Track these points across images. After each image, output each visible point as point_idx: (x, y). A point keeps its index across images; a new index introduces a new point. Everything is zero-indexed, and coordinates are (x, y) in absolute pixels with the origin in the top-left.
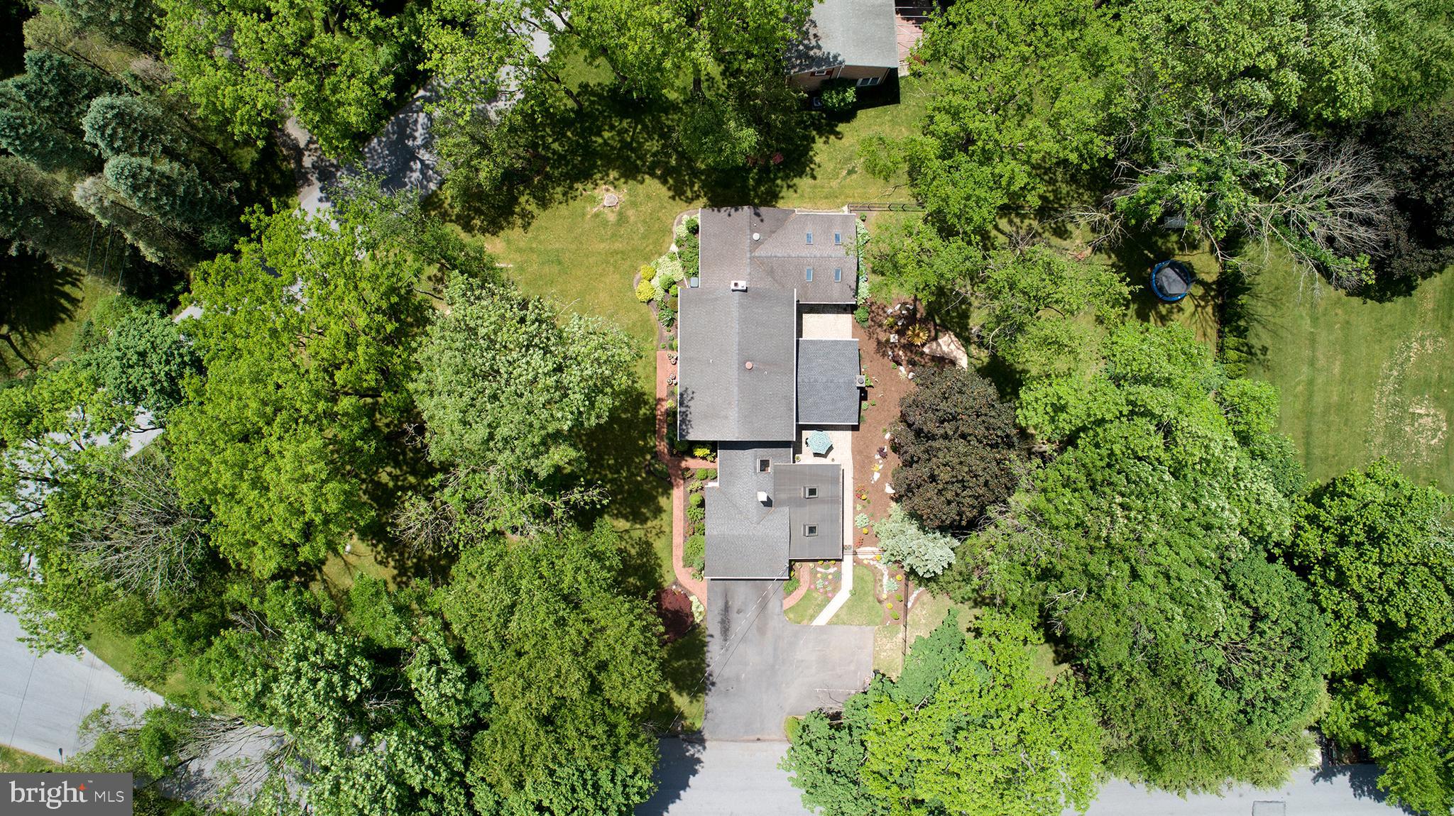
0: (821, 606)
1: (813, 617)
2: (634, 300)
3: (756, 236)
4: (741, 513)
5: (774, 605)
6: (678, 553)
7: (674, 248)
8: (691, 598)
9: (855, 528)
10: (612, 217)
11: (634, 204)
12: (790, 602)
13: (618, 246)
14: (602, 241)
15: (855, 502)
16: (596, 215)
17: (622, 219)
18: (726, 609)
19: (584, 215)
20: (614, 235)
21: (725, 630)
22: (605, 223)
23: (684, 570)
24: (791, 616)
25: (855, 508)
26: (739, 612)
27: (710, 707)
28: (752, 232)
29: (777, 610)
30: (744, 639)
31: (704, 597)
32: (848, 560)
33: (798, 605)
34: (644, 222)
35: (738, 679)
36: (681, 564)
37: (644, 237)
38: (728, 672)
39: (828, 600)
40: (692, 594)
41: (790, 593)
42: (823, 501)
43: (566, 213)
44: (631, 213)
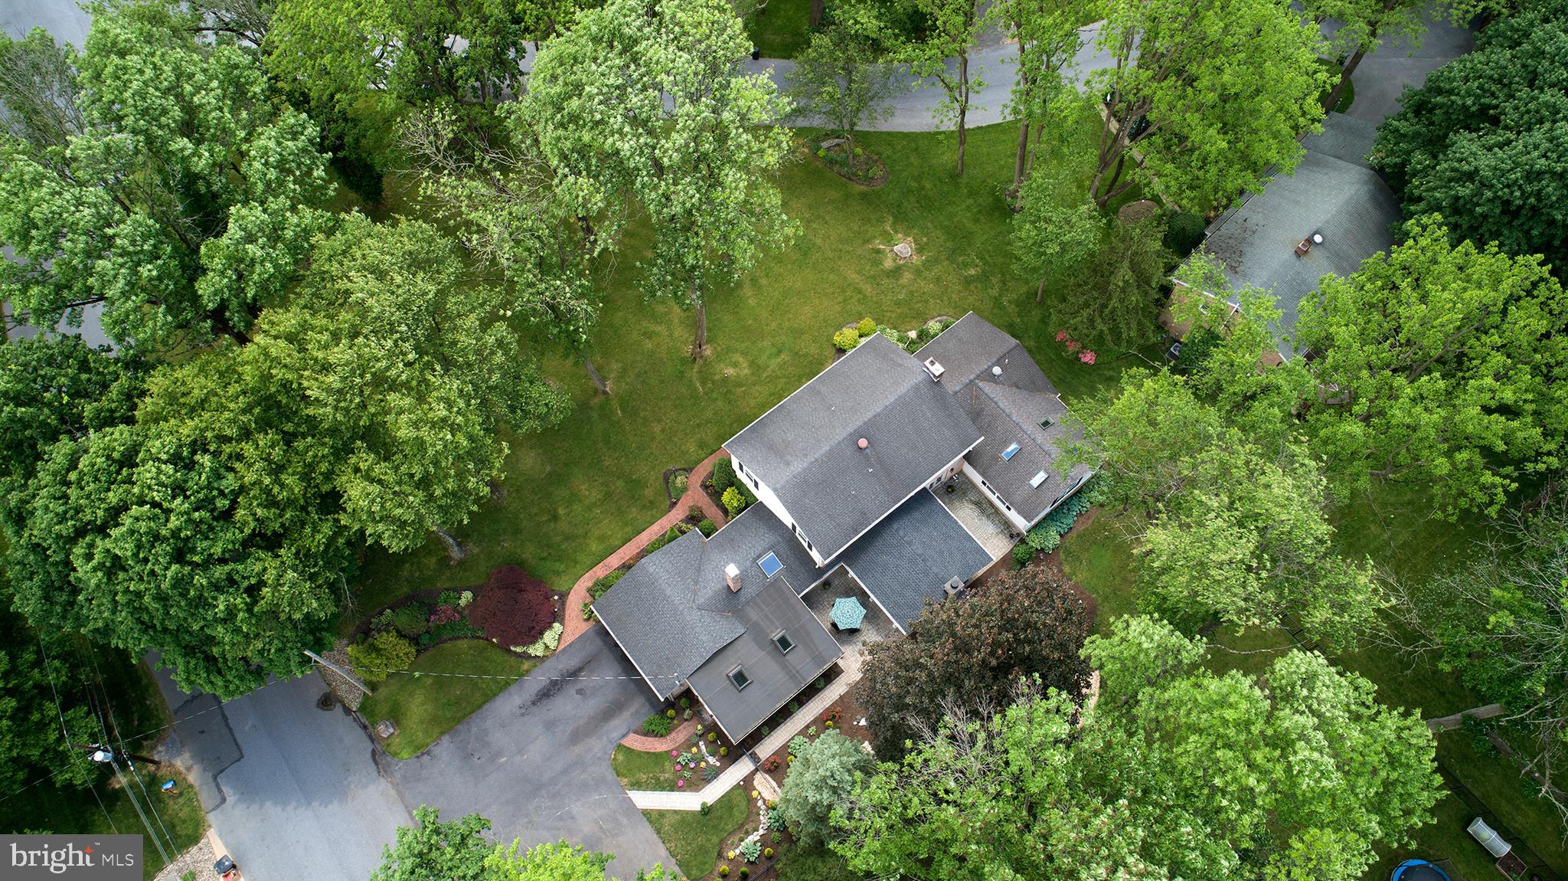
0: (659, 786)
1: (637, 785)
2: (830, 338)
3: (997, 370)
4: (696, 582)
5: (618, 725)
6: (600, 572)
7: (913, 334)
8: (556, 625)
9: (786, 746)
10: (888, 264)
11: (918, 272)
12: (636, 742)
13: (868, 289)
14: (859, 273)
15: (814, 722)
16: (878, 251)
17: (896, 272)
18: (575, 673)
19: (868, 241)
20: (874, 277)
21: (547, 693)
22: (877, 263)
23: (584, 593)
24: (620, 757)
25: (807, 727)
26: (580, 692)
27: (436, 750)
28: (998, 363)
29: (615, 735)
30: (549, 725)
31: (569, 639)
32: (742, 768)
33: (639, 754)
34: (912, 293)
35: (493, 758)
36: (590, 584)
37: (898, 304)
38: (498, 738)
39: (672, 787)
40: (562, 623)
41: (647, 734)
42: (785, 667)
43: (856, 228)
44: (907, 277)
